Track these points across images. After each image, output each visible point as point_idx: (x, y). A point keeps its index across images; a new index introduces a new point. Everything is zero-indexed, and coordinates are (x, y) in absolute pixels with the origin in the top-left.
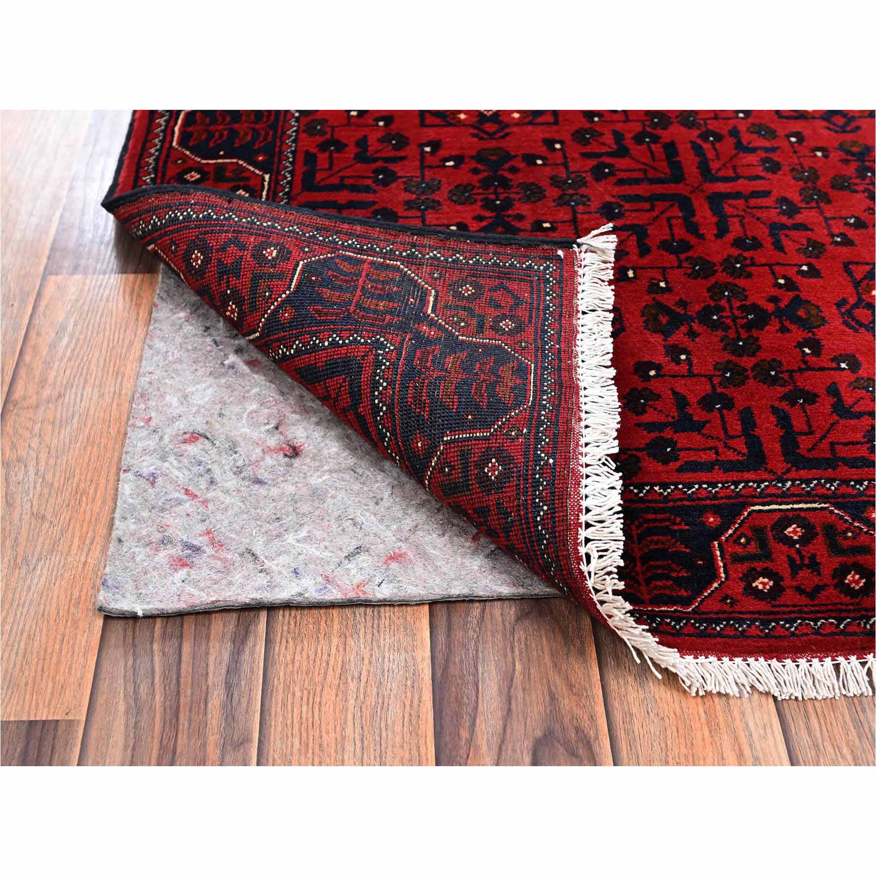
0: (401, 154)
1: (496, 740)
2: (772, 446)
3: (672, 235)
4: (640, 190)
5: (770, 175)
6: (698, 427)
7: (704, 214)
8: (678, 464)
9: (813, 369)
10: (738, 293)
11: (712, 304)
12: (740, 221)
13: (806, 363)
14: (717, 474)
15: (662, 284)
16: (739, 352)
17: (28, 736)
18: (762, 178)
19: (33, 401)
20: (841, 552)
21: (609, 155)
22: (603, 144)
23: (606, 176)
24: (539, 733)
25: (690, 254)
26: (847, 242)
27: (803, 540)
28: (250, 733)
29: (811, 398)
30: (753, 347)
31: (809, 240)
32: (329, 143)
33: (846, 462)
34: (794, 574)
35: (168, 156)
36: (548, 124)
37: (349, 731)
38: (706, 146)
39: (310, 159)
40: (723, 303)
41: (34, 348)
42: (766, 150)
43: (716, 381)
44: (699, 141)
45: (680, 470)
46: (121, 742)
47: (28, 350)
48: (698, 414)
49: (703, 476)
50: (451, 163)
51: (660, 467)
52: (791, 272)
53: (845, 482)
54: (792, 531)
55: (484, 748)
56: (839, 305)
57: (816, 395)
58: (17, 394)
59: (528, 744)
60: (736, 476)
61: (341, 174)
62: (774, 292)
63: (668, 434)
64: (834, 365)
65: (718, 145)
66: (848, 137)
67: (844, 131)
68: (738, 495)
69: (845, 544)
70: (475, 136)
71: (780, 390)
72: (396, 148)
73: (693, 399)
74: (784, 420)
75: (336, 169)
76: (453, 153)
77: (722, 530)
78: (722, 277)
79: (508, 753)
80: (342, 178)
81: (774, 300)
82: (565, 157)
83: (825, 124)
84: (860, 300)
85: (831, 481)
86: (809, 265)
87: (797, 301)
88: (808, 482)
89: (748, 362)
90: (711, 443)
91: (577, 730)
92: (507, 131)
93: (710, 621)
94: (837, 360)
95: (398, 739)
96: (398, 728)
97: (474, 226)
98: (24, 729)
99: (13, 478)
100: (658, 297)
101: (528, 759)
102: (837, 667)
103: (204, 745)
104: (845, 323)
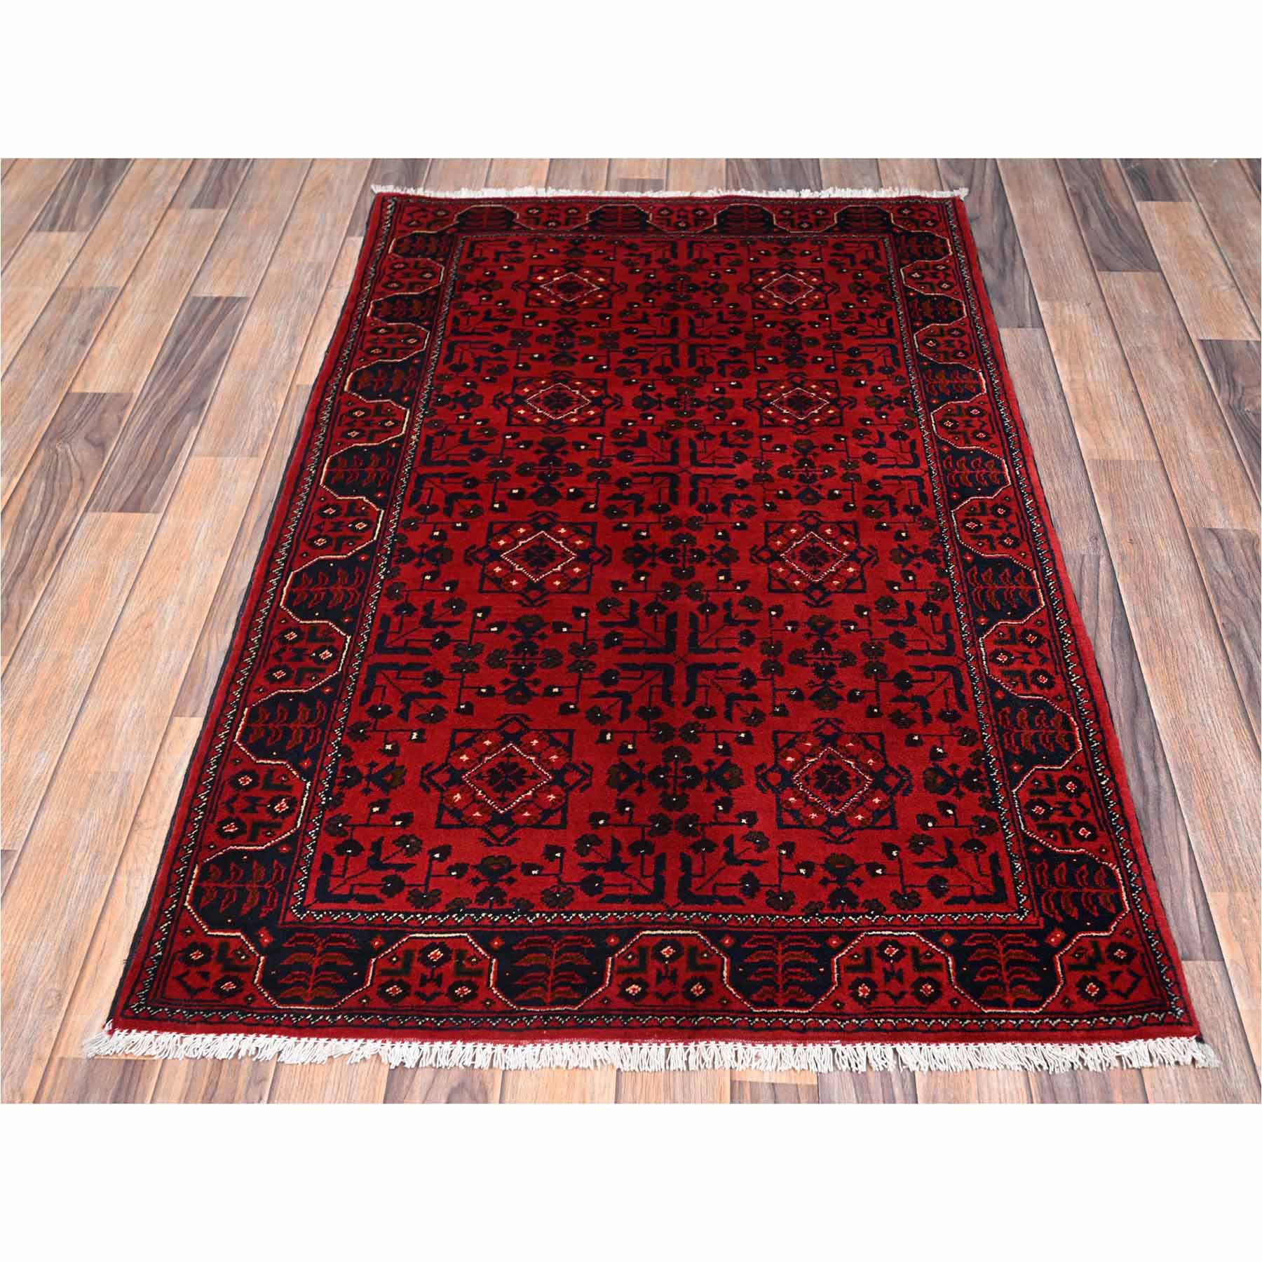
0: (458, 618)
1: (426, 1087)
2: (672, 887)
3: (650, 702)
4: (638, 659)
5: (743, 648)
6: (623, 867)
7: (681, 683)
8: (601, 896)
9: (720, 824)
10: (686, 755)
11: (662, 765)
12: (706, 692)
13: (715, 818)
14: (627, 905)
15: (630, 747)
16: (671, 807)
17: (124, 1070)
18: (736, 650)
19: (152, 824)
20: (697, 968)
21: (622, 624)
22: (619, 614)
23: (614, 645)
24: (455, 1084)
25: (659, 720)
26: (784, 713)
27: (672, 958)
28: (267, 1074)
29: (711, 847)
30: (683, 802)
31: (755, 709)
32: (402, 606)
33: (721, 899)
34: (658, 982)
35: (275, 616)
36: (582, 593)
37: (332, 1077)
38: (702, 618)
39: (386, 620)
40: (672, 764)
41: (158, 779)
42: (748, 622)
43: (647, 829)
44: (696, 612)
45: (602, 901)
46: (183, 1078)
47: (153, 781)
48: (625, 856)
49: (616, 906)
50: (495, 629)
51: (587, 898)
52: (730, 739)
53: (715, 915)
54: (667, 951)
55: (417, 1093)
56: (757, 769)
57: (715, 845)
58: (141, 819)
59: (447, 1090)
60: (639, 907)
61: (407, 637)
62: (712, 756)
63: (600, 872)
64: (736, 821)
65: (711, 617)
66: (818, 611)
67: (818, 606)
68: (637, 921)
69: (699, 962)
70: (520, 602)
71: (691, 839)
72: (454, 613)
73: (625, 845)
74: (686, 865)
75: (403, 632)
76: (498, 620)
77: (618, 948)
78: (677, 741)
79: (432, 1096)
80: (407, 641)
81: (709, 763)
82: (586, 625)
83: (806, 599)
84: (776, 765)
85: (705, 914)
86: (747, 732)
87: (728, 764)
88: (689, 914)
89: (675, 815)
90: (629, 881)
91: (482, 1083)
92: (546, 599)
93: (587, 1017)
94: (740, 816)
95: (363, 1083)
96: (364, 1076)
97: (501, 689)
98: (122, 1064)
99: (132, 884)
100: (624, 758)
101: (444, 1100)
102: (668, 1051)
103: (237, 1081)
104: (758, 785)
